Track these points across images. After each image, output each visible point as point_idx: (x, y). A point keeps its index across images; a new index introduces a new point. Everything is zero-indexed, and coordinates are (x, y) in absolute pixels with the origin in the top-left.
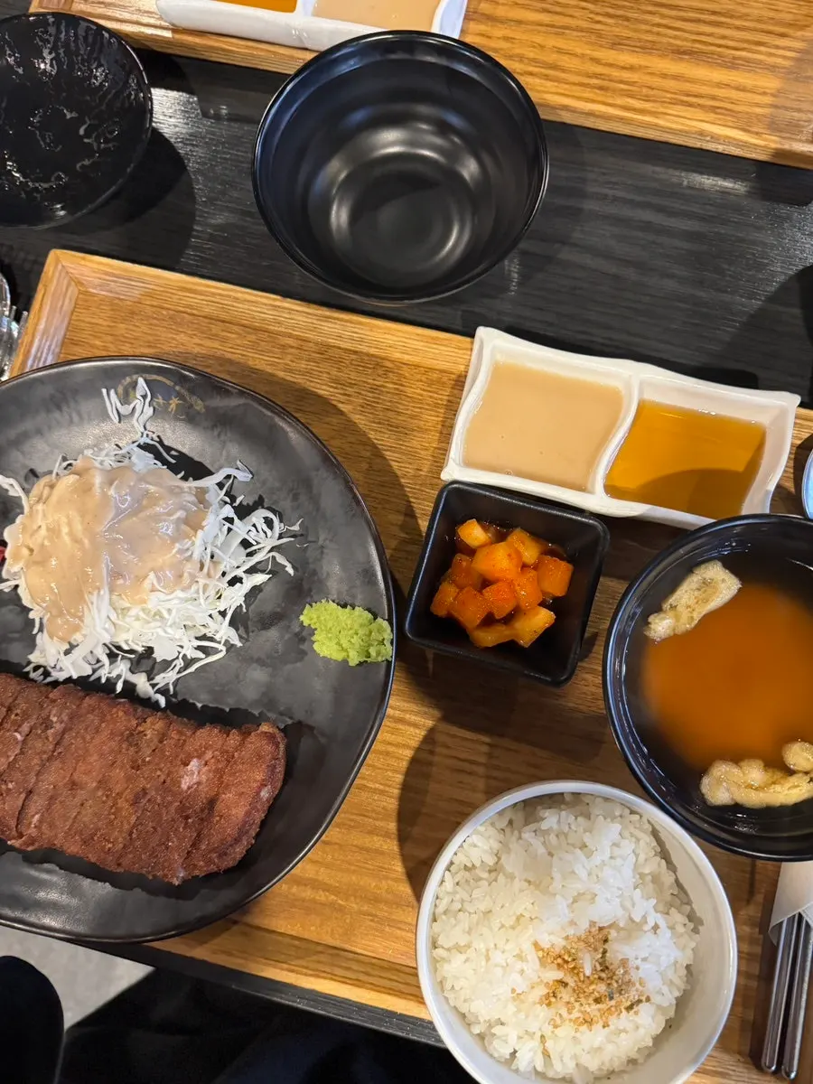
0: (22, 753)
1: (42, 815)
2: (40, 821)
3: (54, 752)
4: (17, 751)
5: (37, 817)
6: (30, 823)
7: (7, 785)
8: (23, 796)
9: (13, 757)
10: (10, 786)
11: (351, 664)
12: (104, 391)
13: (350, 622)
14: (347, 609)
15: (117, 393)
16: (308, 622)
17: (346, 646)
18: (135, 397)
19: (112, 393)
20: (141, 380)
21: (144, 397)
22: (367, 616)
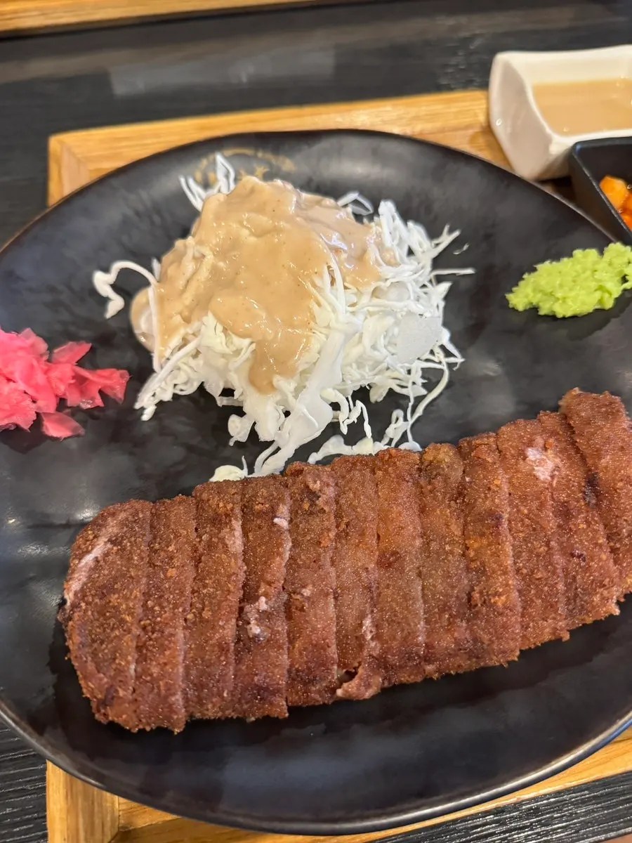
0: (295, 544)
1: (374, 617)
2: (377, 626)
4: (289, 545)
5: (368, 621)
7: (300, 594)
8: (330, 600)
9: (288, 554)
10: (307, 592)
11: (609, 304)
12: (182, 180)
13: (578, 267)
14: (565, 260)
15: (195, 180)
16: (526, 301)
17: (593, 285)
18: (216, 180)
19: (191, 182)
20: (219, 158)
21: (227, 176)
22: (592, 253)
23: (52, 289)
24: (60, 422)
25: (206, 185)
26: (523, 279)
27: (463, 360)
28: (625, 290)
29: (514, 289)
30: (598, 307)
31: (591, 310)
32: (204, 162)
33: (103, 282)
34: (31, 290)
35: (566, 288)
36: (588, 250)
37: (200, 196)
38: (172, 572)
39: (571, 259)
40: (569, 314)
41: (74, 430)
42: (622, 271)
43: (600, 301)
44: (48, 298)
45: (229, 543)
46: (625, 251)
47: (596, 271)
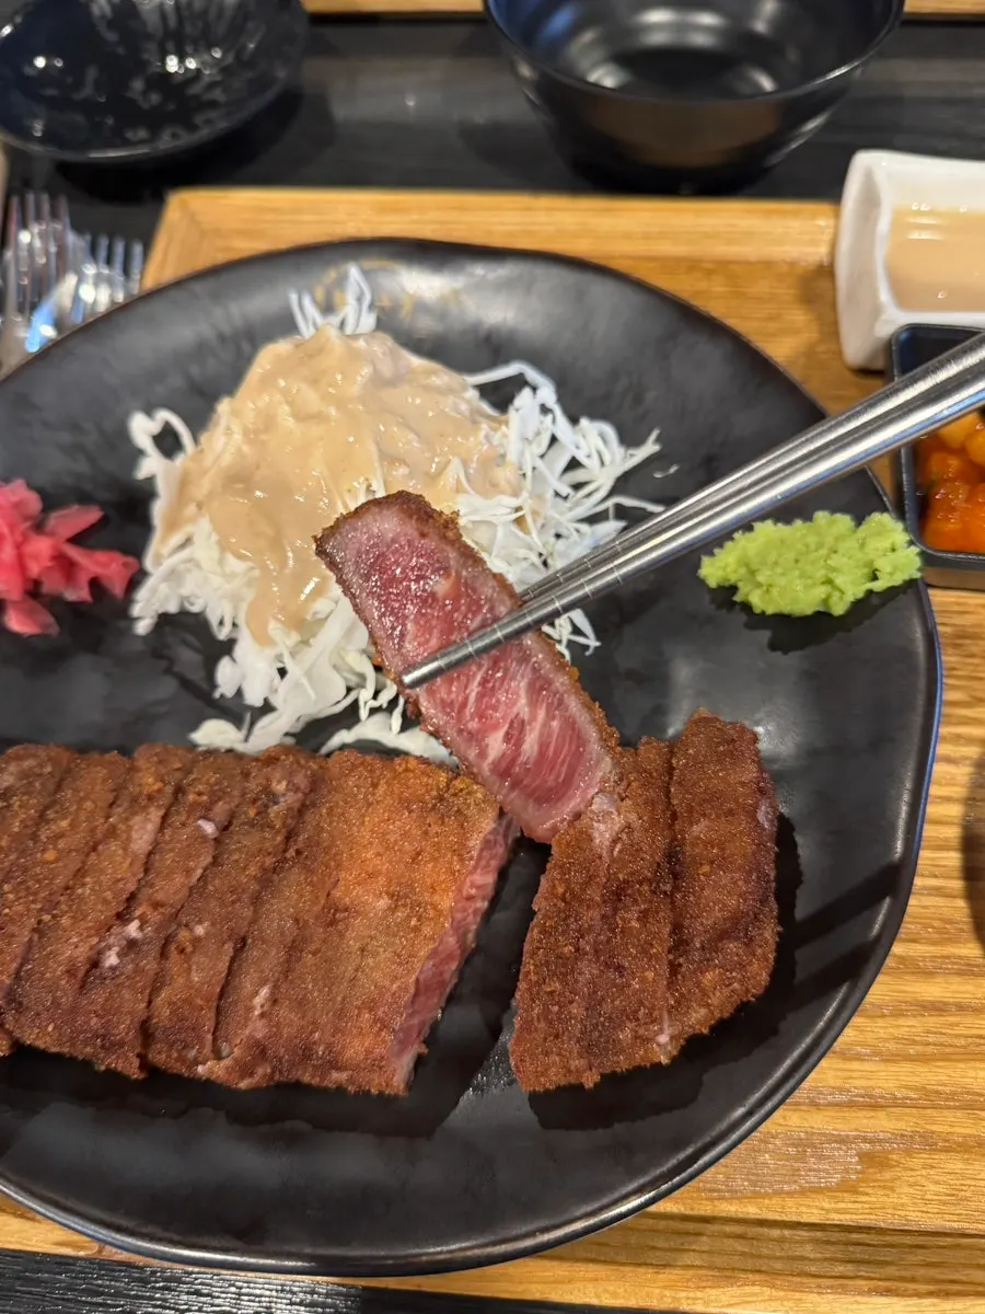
0: (215, 862)
1: (275, 987)
2: (274, 1001)
3: (285, 851)
4: (206, 860)
5: (265, 992)
6: (250, 1009)
7: (191, 930)
8: (229, 948)
9: (199, 872)
10: (200, 930)
11: (839, 609)
12: (294, 297)
13: (812, 540)
14: (798, 523)
15: (314, 300)
16: (720, 573)
17: (821, 574)
18: (344, 304)
19: (307, 301)
20: (354, 272)
21: (359, 300)
22: (844, 521)
23: (75, 427)
24: (29, 614)
25: (328, 308)
26: (732, 539)
27: (598, 644)
28: (870, 593)
29: (716, 551)
30: (821, 609)
31: (809, 611)
32: (332, 274)
33: (142, 428)
34: (46, 425)
35: (779, 570)
36: (838, 516)
37: (315, 325)
38: (50, 855)
39: (808, 524)
40: (770, 610)
41: (45, 626)
42: (872, 562)
43: (825, 601)
44: (66, 437)
45: (135, 835)
46: (893, 530)
47: (836, 552)
